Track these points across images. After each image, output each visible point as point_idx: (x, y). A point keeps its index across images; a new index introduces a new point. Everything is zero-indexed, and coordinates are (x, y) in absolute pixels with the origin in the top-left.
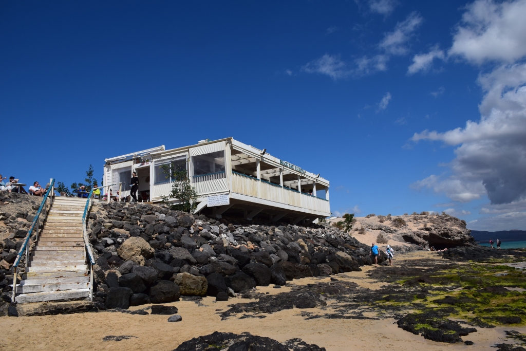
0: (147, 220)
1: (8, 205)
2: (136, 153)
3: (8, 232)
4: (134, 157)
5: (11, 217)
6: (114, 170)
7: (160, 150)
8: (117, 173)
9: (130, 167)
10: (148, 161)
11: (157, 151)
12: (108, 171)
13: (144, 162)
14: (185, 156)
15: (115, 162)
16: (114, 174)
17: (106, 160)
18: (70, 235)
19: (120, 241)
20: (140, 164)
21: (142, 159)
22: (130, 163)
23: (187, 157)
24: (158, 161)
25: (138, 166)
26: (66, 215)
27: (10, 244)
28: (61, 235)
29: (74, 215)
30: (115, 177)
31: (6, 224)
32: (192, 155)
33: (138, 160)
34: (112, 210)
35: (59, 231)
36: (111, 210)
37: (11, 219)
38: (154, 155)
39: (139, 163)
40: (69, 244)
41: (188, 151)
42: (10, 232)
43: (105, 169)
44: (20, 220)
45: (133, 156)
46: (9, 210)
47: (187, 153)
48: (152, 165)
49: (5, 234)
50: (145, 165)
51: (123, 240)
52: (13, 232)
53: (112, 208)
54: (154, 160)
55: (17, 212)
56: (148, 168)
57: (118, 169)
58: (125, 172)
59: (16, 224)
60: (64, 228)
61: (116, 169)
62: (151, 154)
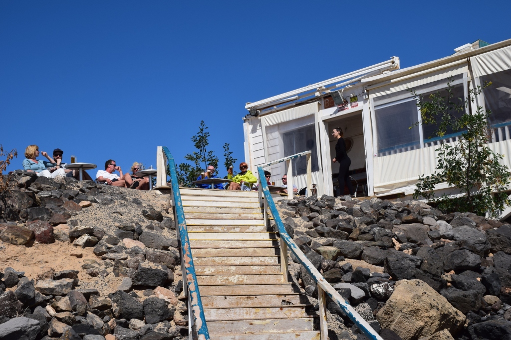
0: (413, 238)
1: (89, 208)
2: (323, 84)
3: (112, 275)
4: (317, 94)
5: (105, 237)
6: (270, 129)
7: (389, 69)
8: (277, 135)
9: (312, 117)
10: (355, 99)
11: (380, 72)
12: (254, 131)
13: (346, 102)
14: (460, 76)
15: (269, 109)
16: (270, 136)
17: (247, 106)
18: (256, 279)
19: (381, 290)
20: (335, 109)
21: (341, 95)
22: (311, 108)
23: (464, 81)
24: (383, 97)
25: (329, 113)
26: (220, 229)
27: (129, 304)
28: (234, 280)
29: (237, 230)
30: (272, 143)
31: (99, 254)
32: (478, 72)
33: (329, 100)
34: (316, 214)
35: (226, 269)
36: (311, 214)
37: (108, 241)
38: (370, 84)
39: (331, 105)
40: (265, 301)
41: (468, 63)
42: (117, 275)
43: (247, 127)
44: (129, 243)
45: (315, 90)
46: (97, 219)
47: (464, 70)
48: (367, 108)
49: (107, 279)
50: (350, 109)
51: (386, 287)
52: (125, 275)
53: (312, 210)
54: (372, 96)
55: (117, 224)
56: (357, 117)
57: (278, 126)
58: (300, 131)
59: (124, 255)
60: (233, 260)
61: (274, 126)
62: (363, 81)
